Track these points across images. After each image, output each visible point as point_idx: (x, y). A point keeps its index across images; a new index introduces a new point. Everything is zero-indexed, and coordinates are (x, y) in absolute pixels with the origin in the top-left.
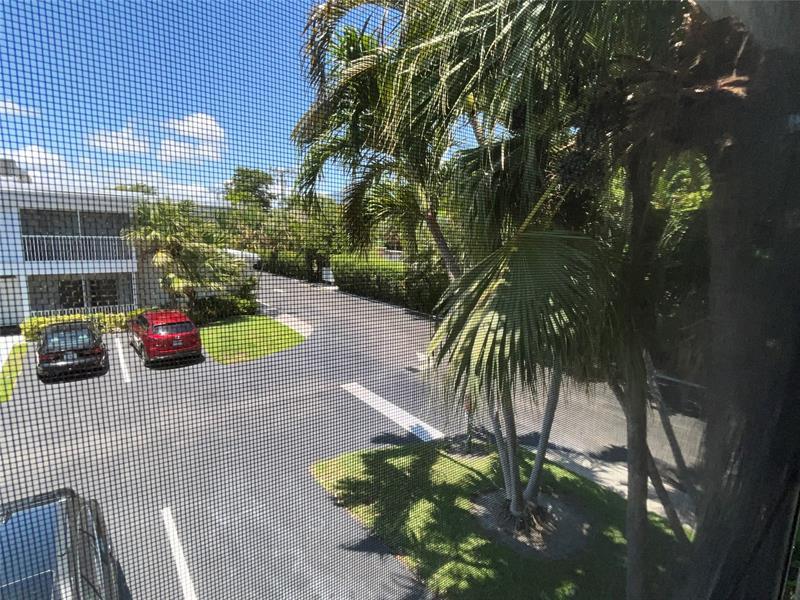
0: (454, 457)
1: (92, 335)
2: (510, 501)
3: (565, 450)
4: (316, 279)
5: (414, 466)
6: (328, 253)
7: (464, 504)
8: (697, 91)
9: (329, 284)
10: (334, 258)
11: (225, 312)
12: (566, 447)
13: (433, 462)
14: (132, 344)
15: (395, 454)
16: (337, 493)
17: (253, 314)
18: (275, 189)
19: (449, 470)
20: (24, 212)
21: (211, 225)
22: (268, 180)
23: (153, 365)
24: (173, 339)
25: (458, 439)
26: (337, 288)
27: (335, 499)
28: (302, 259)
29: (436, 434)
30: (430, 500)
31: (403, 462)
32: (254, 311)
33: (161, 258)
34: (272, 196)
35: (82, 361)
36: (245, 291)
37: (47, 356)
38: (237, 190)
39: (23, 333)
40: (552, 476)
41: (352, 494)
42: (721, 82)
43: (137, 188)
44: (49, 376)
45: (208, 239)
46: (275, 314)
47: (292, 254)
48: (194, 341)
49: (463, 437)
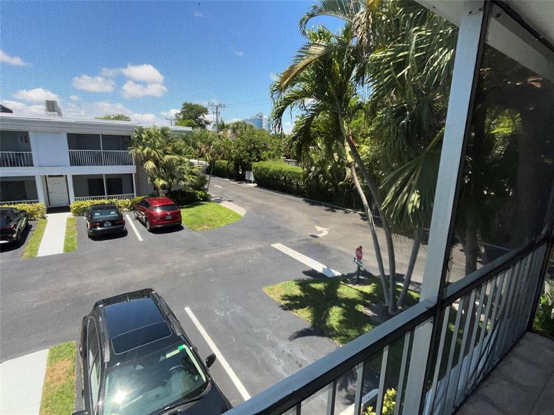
0: (349, 285)
1: (118, 212)
2: (388, 307)
3: (417, 283)
4: (241, 179)
5: (327, 289)
6: (250, 161)
7: (361, 308)
8: (518, 84)
9: (250, 182)
10: (255, 164)
11: (190, 199)
12: (418, 282)
13: (338, 287)
14: (137, 218)
15: (314, 282)
16: (283, 303)
17: (206, 201)
18: (209, 117)
19: (347, 291)
20: (69, 135)
21: (180, 143)
22: (205, 111)
23: (154, 230)
24: (167, 215)
25: (350, 276)
26: (256, 185)
27: (282, 306)
28: (232, 165)
29: (337, 273)
30: (340, 306)
31: (319, 286)
32: (206, 199)
33: (150, 165)
34: (207, 123)
35: (114, 227)
36: (200, 186)
37: (94, 224)
38: (184, 119)
39: (72, 211)
40: (412, 296)
41: (293, 303)
42: (530, 80)
43: (118, 118)
44: (95, 236)
45: (179, 153)
46: (219, 201)
47: (225, 162)
48: (177, 217)
49: (353, 275)
